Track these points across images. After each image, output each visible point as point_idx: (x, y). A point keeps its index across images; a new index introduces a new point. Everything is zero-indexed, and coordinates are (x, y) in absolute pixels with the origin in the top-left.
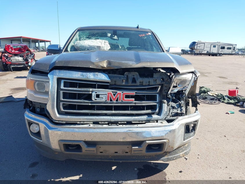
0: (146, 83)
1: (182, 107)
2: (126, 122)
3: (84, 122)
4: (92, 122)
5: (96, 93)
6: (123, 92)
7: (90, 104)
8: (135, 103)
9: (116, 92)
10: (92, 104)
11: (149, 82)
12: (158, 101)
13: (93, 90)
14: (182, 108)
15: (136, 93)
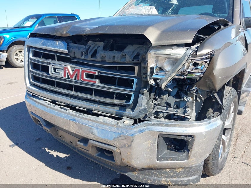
0: (109, 58)
1: (188, 107)
2: (85, 110)
3: (45, 98)
4: (51, 99)
5: (53, 65)
6: (82, 68)
7: (48, 79)
8: (99, 86)
9: (75, 68)
10: (50, 79)
11: (114, 57)
12: (134, 89)
13: (51, 62)
14: (187, 109)
15: (99, 72)
